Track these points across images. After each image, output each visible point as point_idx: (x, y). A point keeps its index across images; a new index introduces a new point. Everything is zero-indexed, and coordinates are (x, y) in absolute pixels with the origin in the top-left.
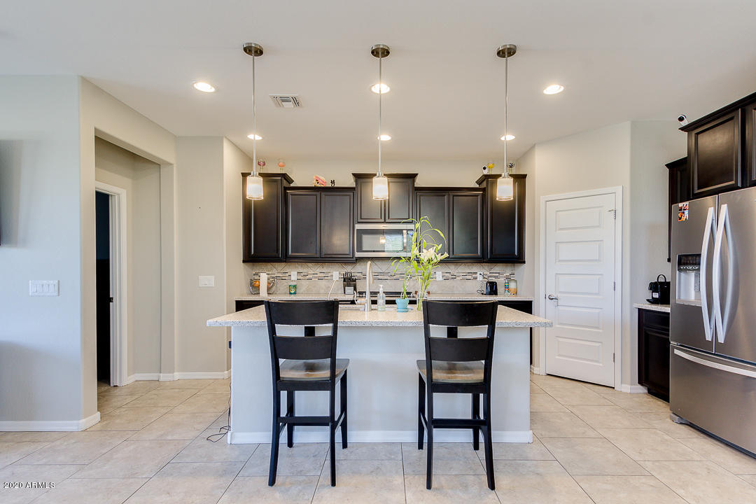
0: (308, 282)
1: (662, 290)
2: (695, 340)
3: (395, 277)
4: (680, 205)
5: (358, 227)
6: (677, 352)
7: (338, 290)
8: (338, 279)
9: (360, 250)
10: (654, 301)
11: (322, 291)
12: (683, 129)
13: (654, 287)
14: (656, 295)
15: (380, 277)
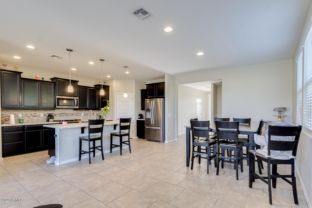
0: (27, 118)
1: (141, 116)
2: (149, 124)
3: (67, 115)
4: (147, 100)
5: (57, 97)
6: (146, 127)
7: (43, 120)
8: (43, 116)
9: (58, 105)
10: (139, 118)
11: (35, 121)
12: (146, 85)
13: (139, 115)
14: (140, 117)
15: (61, 115)
